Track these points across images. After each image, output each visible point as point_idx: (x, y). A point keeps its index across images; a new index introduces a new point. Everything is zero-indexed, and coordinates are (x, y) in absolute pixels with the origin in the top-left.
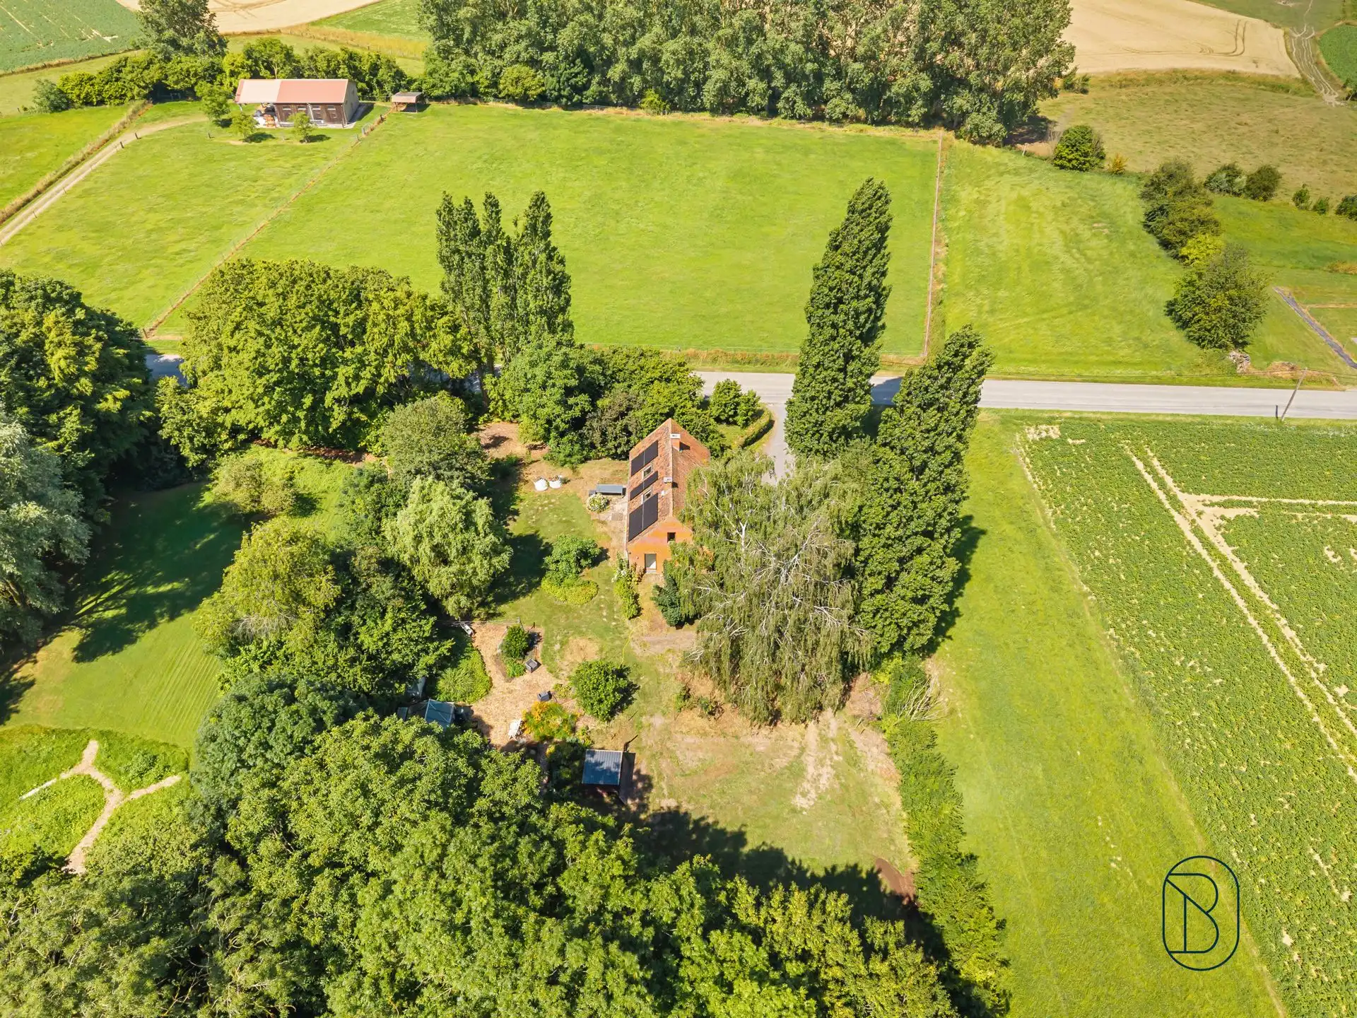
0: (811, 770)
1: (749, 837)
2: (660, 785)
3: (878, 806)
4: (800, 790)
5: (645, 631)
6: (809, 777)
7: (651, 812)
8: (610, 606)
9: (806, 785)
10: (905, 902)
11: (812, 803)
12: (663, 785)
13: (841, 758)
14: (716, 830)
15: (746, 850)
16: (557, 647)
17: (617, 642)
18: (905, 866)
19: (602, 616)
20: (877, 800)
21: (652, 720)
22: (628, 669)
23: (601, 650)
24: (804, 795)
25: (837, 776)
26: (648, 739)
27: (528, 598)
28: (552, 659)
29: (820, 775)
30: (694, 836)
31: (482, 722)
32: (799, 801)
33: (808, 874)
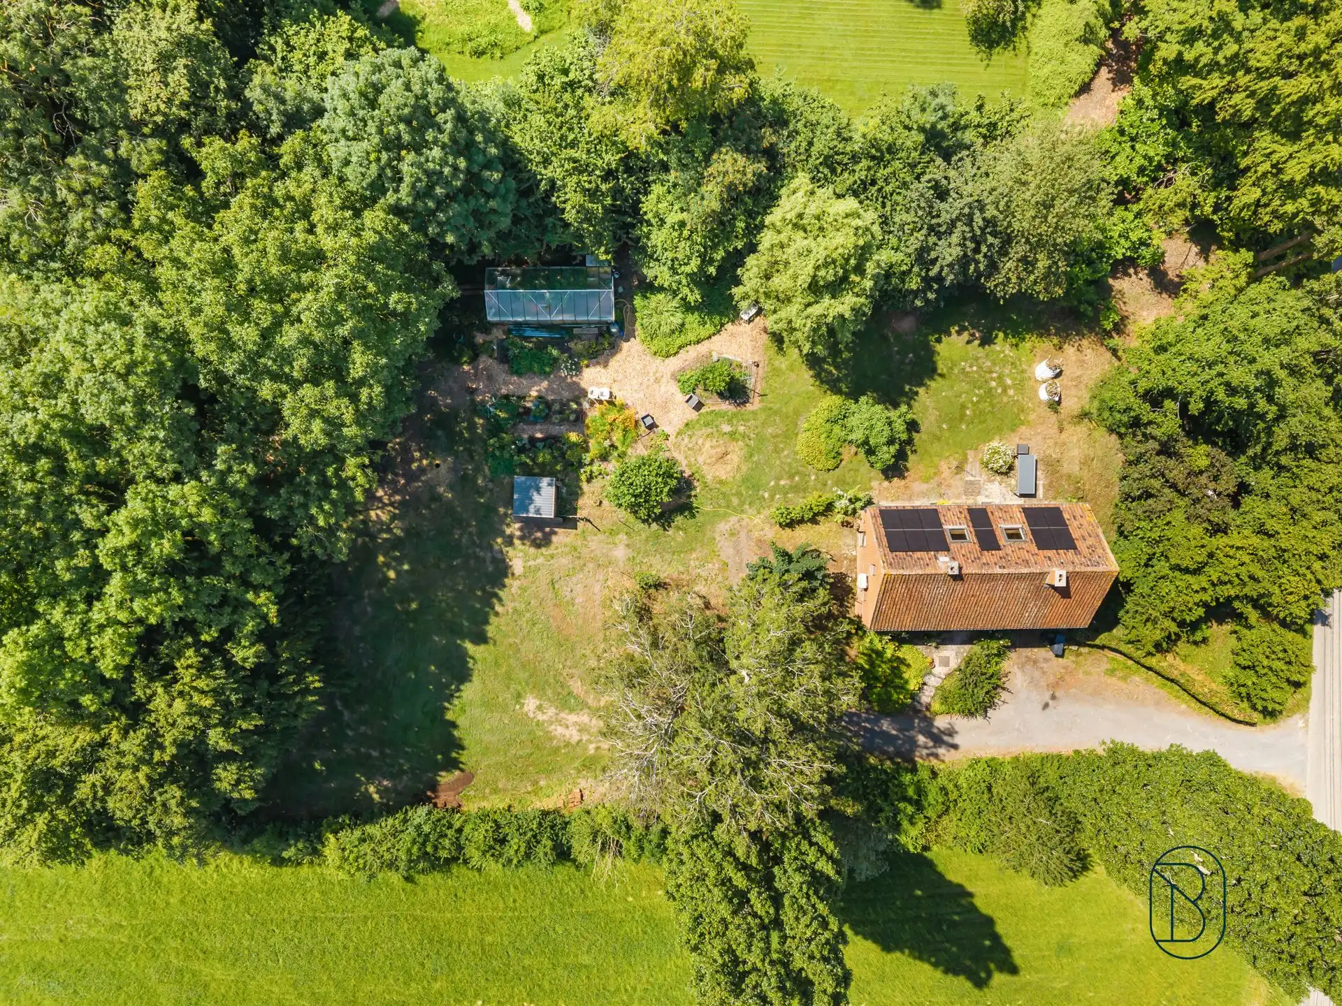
0: (572, 718)
1: (482, 648)
2: (538, 558)
3: (536, 783)
4: (546, 704)
5: (756, 534)
6: (562, 715)
7: (505, 549)
8: (796, 489)
9: (552, 711)
10: (429, 793)
11: (531, 715)
12: (540, 560)
13: (592, 752)
14: (487, 614)
15: (468, 646)
16: (726, 428)
17: (735, 501)
18: (468, 798)
19: (778, 479)
20: (542, 783)
21: (622, 547)
22: (693, 516)
23: (721, 482)
24: (540, 708)
25: (568, 744)
26: (596, 543)
27: (812, 381)
28: (707, 425)
29: (567, 727)
30: (479, 593)
31: (613, 355)
32: (531, 703)
33: (446, 705)
